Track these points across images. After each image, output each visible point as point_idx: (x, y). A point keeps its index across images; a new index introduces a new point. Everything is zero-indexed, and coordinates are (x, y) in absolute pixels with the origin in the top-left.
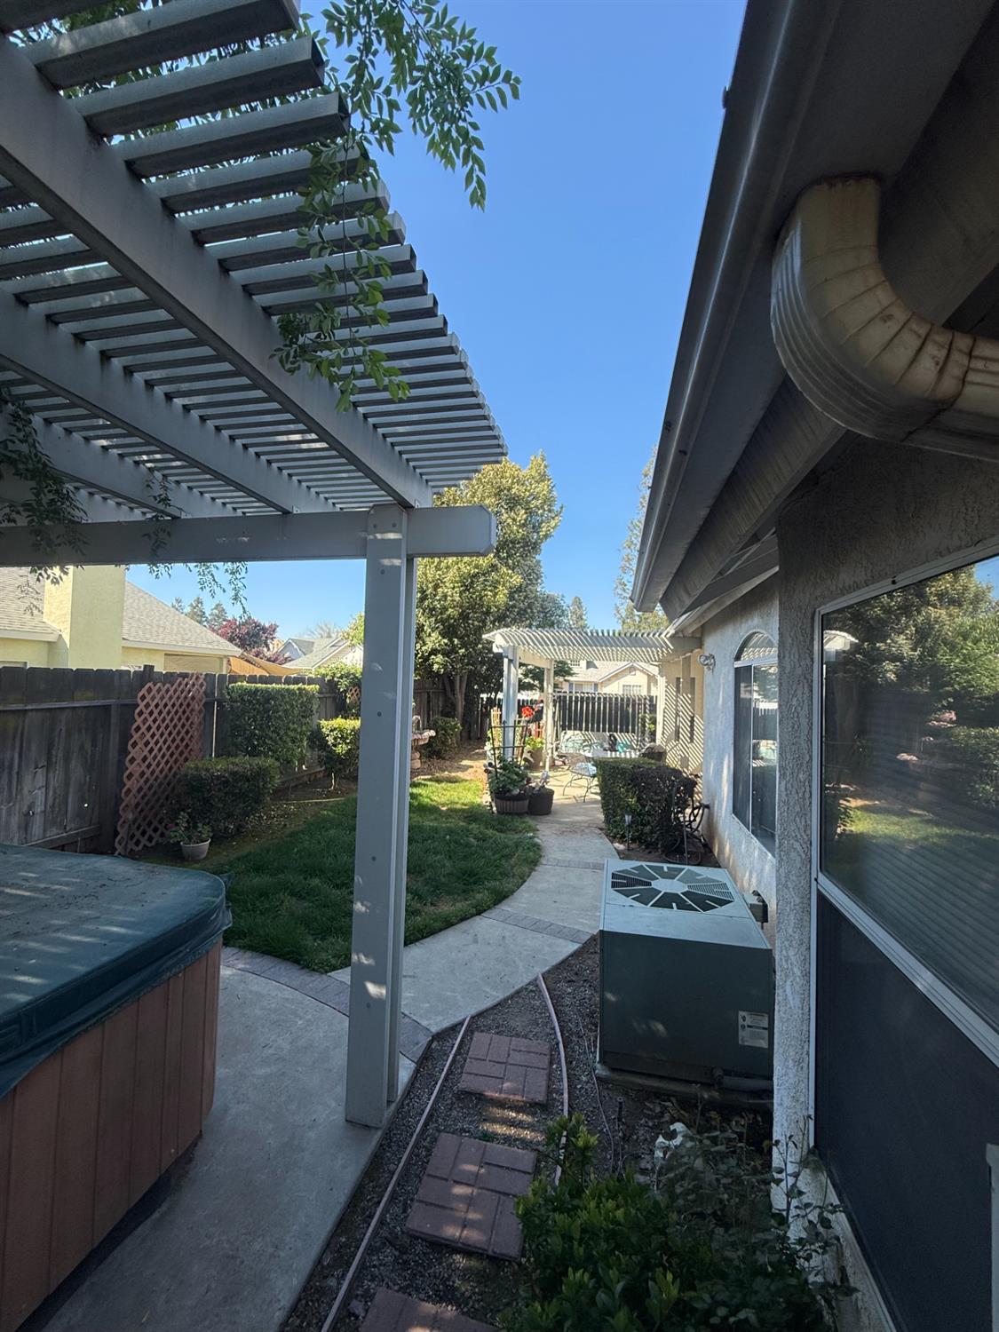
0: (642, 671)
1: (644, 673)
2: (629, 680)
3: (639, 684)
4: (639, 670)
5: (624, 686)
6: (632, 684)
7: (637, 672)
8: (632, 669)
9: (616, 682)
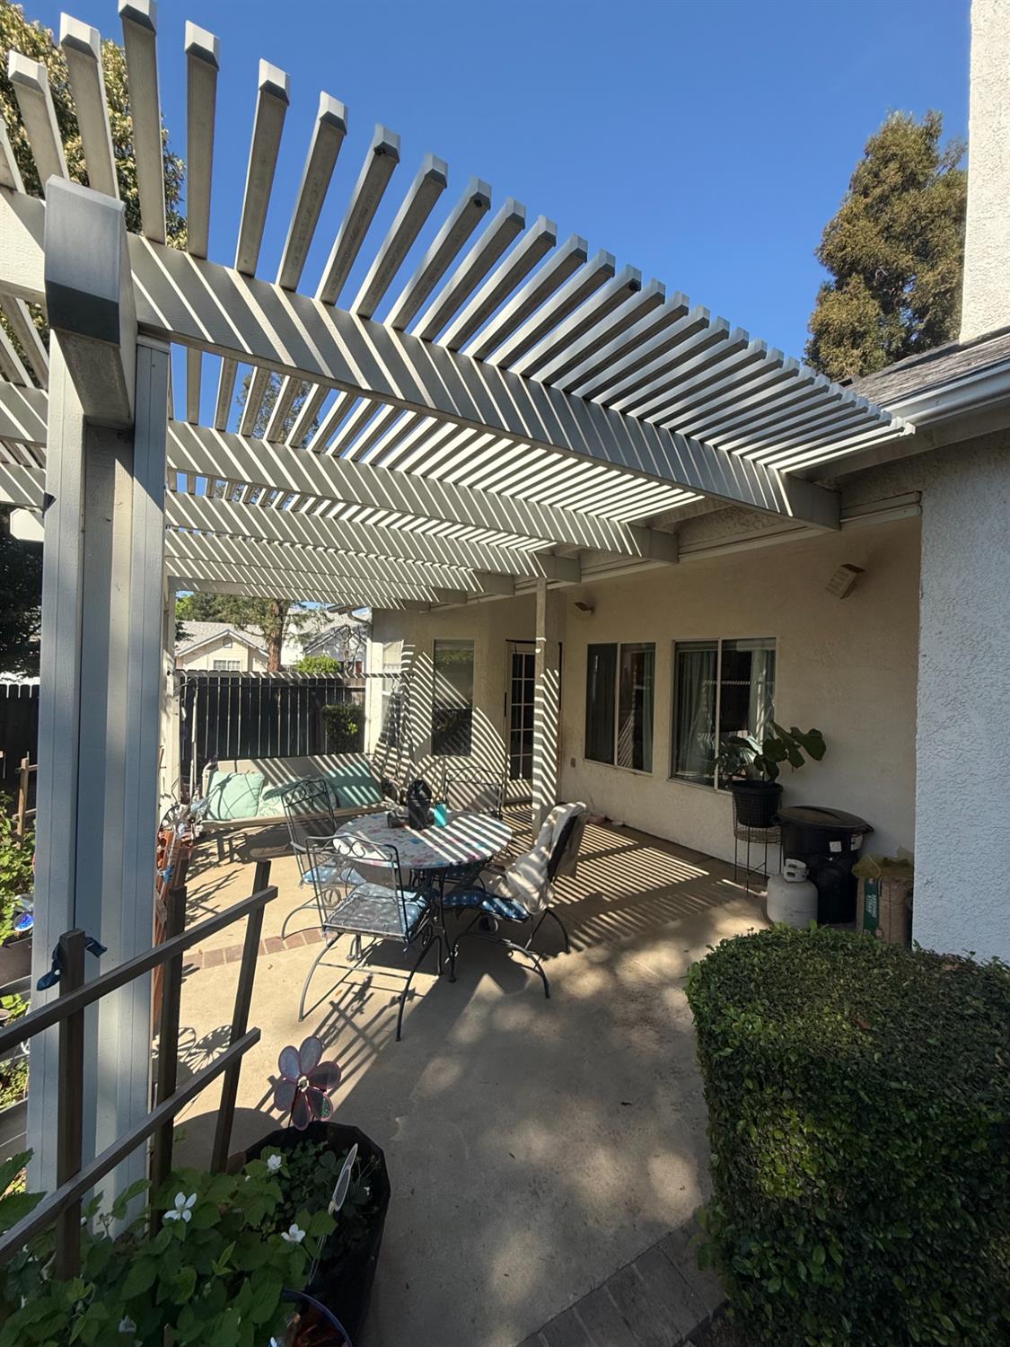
0: (241, 643)
1: (244, 645)
2: (223, 654)
3: (236, 660)
4: (237, 641)
5: (215, 662)
6: (227, 659)
7: (235, 644)
8: (227, 640)
9: (206, 657)
